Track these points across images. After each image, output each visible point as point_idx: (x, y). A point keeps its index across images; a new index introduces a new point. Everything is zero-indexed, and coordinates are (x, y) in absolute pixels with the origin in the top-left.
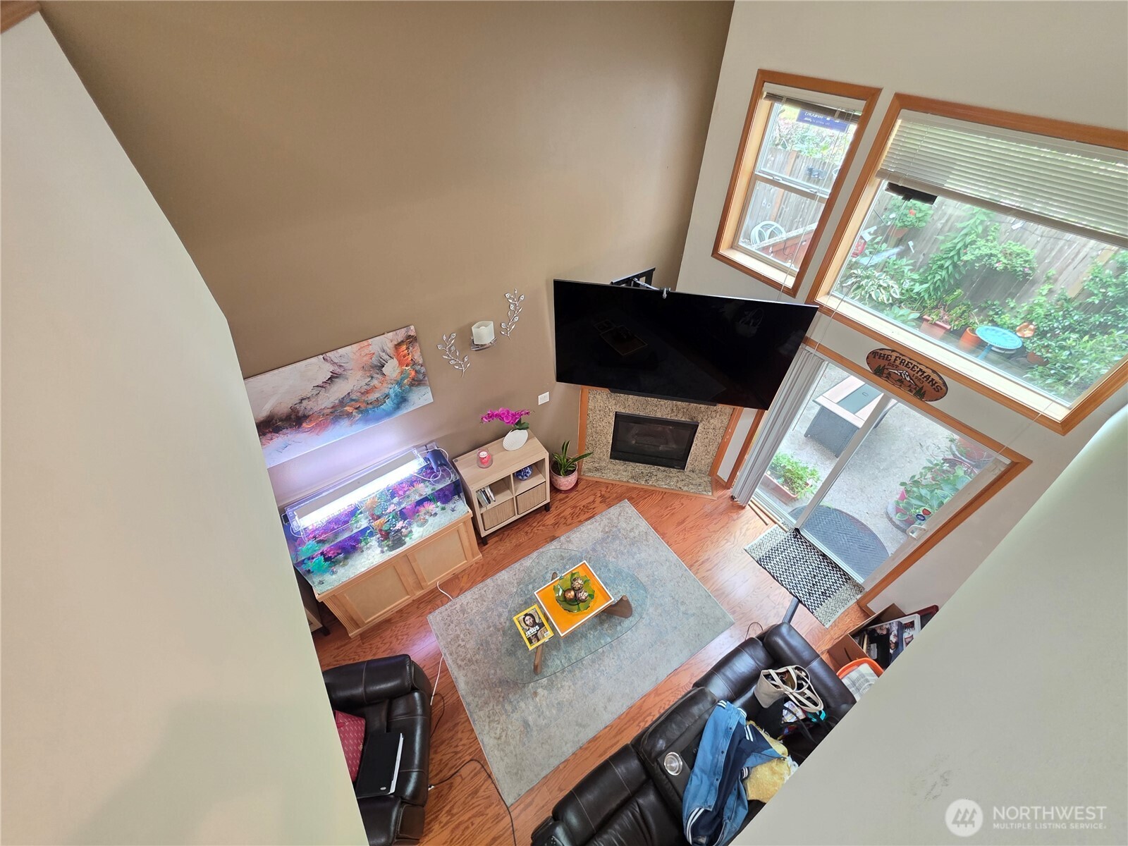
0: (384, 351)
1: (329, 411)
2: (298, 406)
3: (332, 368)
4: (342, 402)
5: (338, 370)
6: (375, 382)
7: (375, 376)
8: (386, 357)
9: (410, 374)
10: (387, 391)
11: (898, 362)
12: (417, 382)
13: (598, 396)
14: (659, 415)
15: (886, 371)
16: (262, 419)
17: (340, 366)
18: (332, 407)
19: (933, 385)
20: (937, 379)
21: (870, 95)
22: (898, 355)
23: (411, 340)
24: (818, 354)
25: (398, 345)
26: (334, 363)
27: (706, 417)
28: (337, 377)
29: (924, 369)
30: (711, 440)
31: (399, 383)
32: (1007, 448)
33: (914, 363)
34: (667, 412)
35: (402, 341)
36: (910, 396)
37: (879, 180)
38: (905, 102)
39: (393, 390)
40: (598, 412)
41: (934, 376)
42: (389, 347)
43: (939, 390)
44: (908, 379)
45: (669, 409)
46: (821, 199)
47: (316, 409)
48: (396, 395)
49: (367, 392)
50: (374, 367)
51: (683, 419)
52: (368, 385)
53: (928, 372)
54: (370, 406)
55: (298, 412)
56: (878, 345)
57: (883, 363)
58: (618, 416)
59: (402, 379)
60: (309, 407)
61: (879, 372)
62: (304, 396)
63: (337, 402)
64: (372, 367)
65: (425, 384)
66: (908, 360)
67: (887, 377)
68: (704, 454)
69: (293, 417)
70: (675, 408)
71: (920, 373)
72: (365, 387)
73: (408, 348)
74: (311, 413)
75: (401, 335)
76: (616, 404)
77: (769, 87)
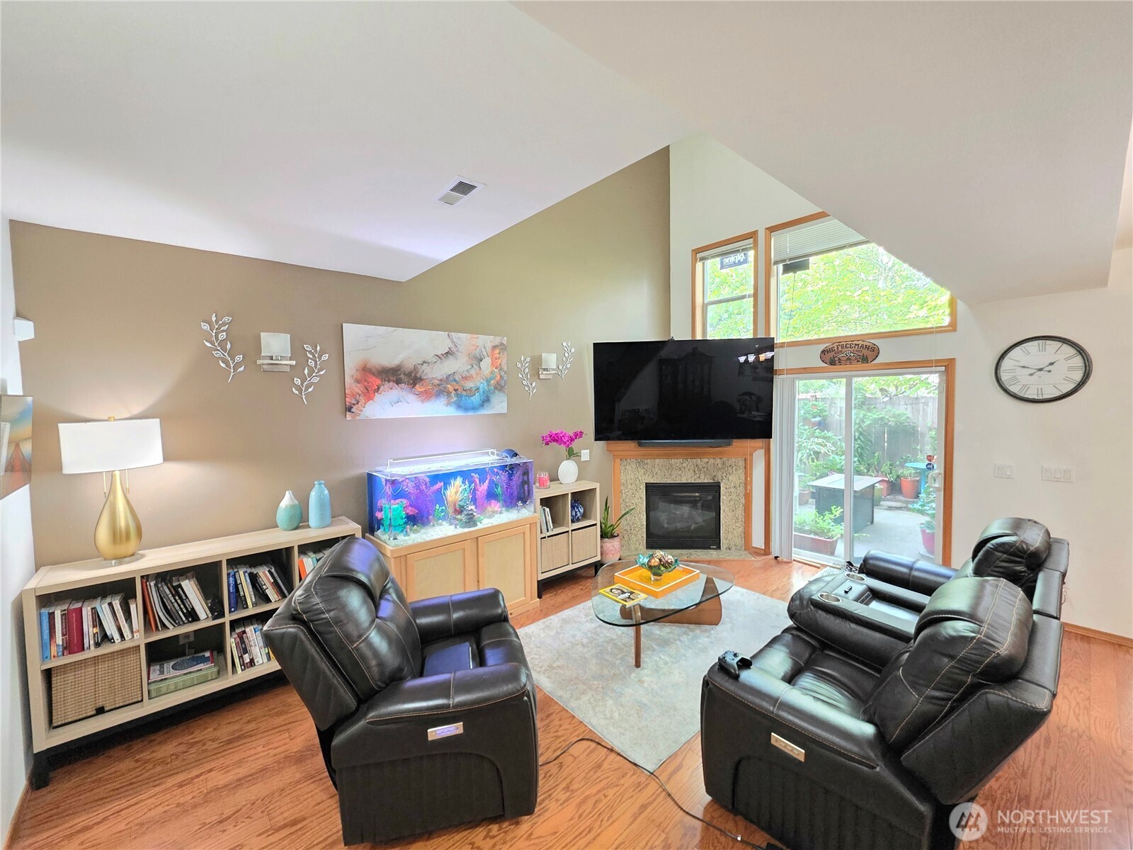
0: (485, 348)
1: (437, 382)
2: (419, 366)
3: (450, 345)
4: (448, 379)
5: (454, 349)
6: (473, 372)
7: (475, 366)
8: (485, 354)
9: (496, 377)
10: (479, 384)
11: (840, 349)
12: (499, 387)
13: (628, 467)
14: (684, 481)
15: (836, 359)
16: (393, 366)
17: (456, 346)
18: (440, 380)
19: (868, 349)
20: (868, 344)
21: (753, 235)
22: (837, 344)
23: (502, 347)
24: (789, 376)
25: (494, 347)
26: (453, 342)
27: (725, 474)
28: (451, 354)
29: (857, 343)
30: (736, 502)
31: (488, 381)
32: (936, 360)
33: (850, 343)
34: (691, 475)
35: (497, 346)
36: (860, 365)
37: (775, 266)
38: (771, 230)
39: (483, 386)
40: (629, 486)
41: (865, 343)
42: (489, 346)
43: (875, 351)
44: (852, 355)
45: (691, 470)
46: (749, 296)
47: (430, 376)
48: (483, 392)
49: (465, 378)
50: (476, 358)
51: (706, 481)
52: (468, 372)
53: (861, 343)
54: (464, 393)
55: (418, 372)
56: (822, 347)
57: (831, 355)
58: (649, 487)
59: (491, 379)
60: (426, 371)
61: (832, 363)
62: (426, 360)
63: (445, 376)
64: (475, 358)
65: (504, 392)
66: (844, 343)
67: (839, 362)
68: (734, 521)
69: (413, 375)
70: (696, 470)
71: (857, 347)
72: (466, 373)
73: (499, 353)
74: (425, 378)
75: (497, 340)
76: (645, 474)
77: (699, 255)
